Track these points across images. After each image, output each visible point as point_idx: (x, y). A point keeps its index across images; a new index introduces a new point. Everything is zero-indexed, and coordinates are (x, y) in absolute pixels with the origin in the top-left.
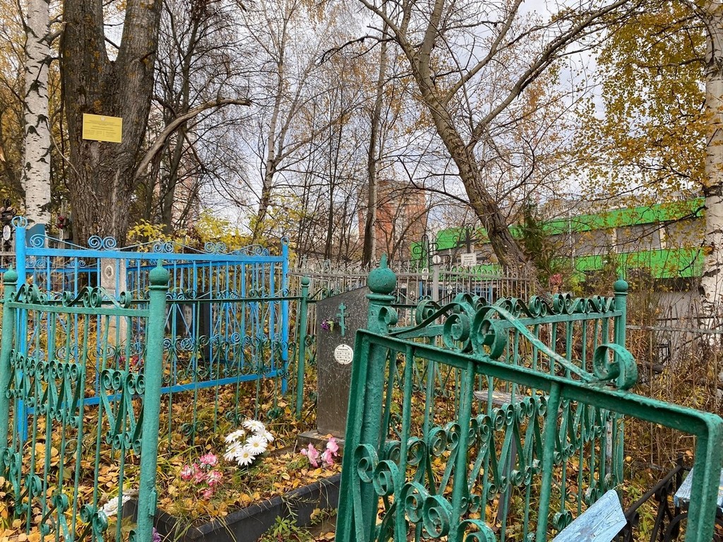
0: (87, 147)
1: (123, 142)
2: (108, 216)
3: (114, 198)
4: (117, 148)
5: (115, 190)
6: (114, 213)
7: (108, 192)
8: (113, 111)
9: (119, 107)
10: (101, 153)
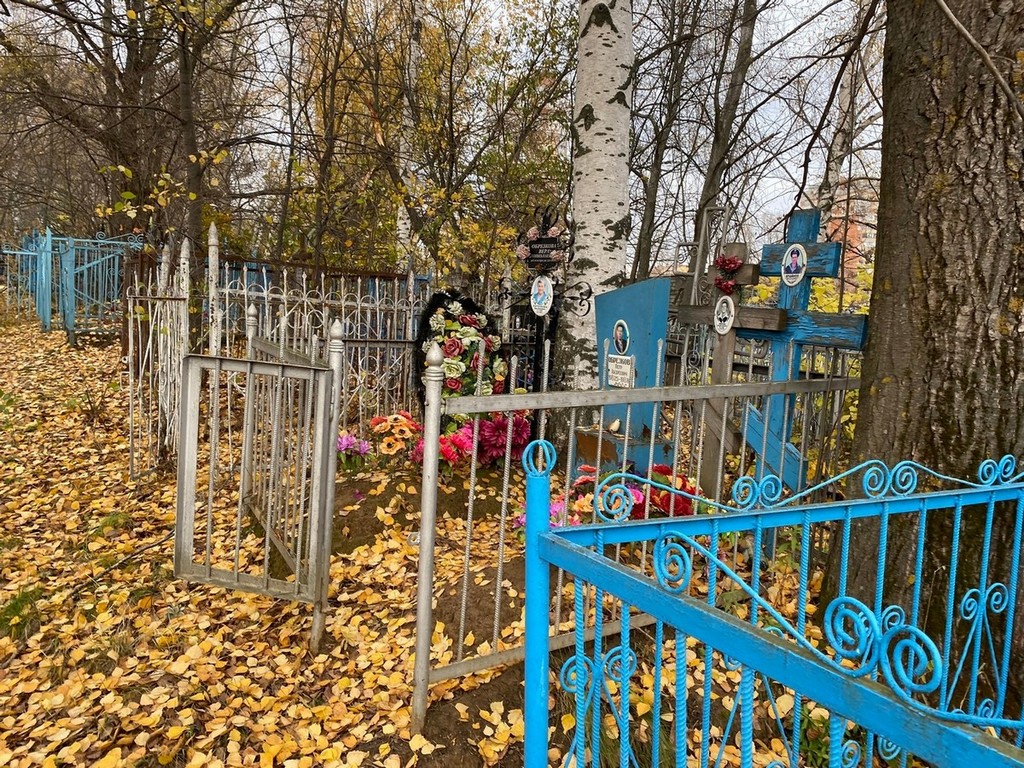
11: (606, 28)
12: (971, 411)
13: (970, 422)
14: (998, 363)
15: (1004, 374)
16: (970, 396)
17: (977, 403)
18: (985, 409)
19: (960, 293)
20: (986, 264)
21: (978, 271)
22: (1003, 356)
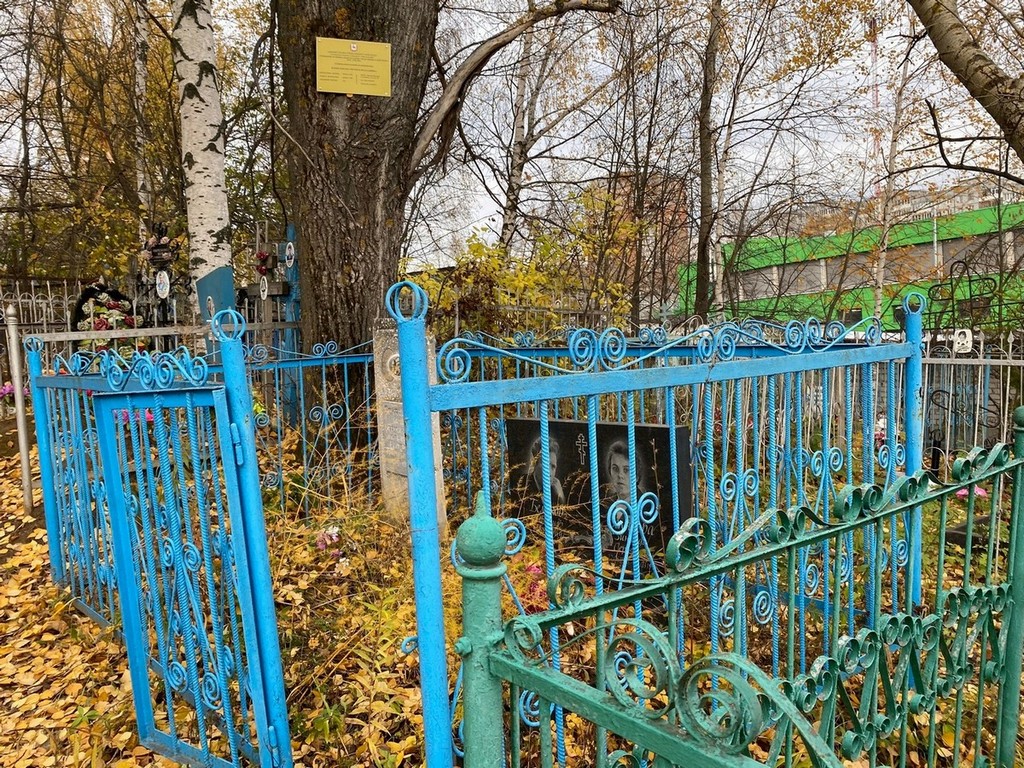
0: (325, 108)
1: (394, 94)
2: (369, 249)
3: (380, 212)
4: (383, 108)
5: (381, 196)
6: (380, 244)
7: (369, 200)
8: (372, 30)
9: (384, 19)
10: (351, 120)
11: (196, 100)
12: (337, 325)
13: (337, 330)
14: (344, 299)
15: (349, 305)
16: (335, 317)
17: (339, 320)
18: (343, 324)
19: (322, 265)
20: (330, 250)
21: (327, 253)
22: (346, 295)
